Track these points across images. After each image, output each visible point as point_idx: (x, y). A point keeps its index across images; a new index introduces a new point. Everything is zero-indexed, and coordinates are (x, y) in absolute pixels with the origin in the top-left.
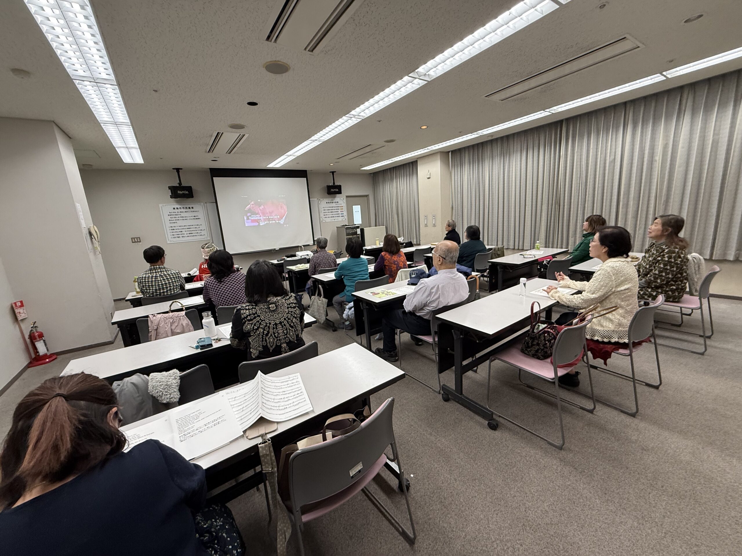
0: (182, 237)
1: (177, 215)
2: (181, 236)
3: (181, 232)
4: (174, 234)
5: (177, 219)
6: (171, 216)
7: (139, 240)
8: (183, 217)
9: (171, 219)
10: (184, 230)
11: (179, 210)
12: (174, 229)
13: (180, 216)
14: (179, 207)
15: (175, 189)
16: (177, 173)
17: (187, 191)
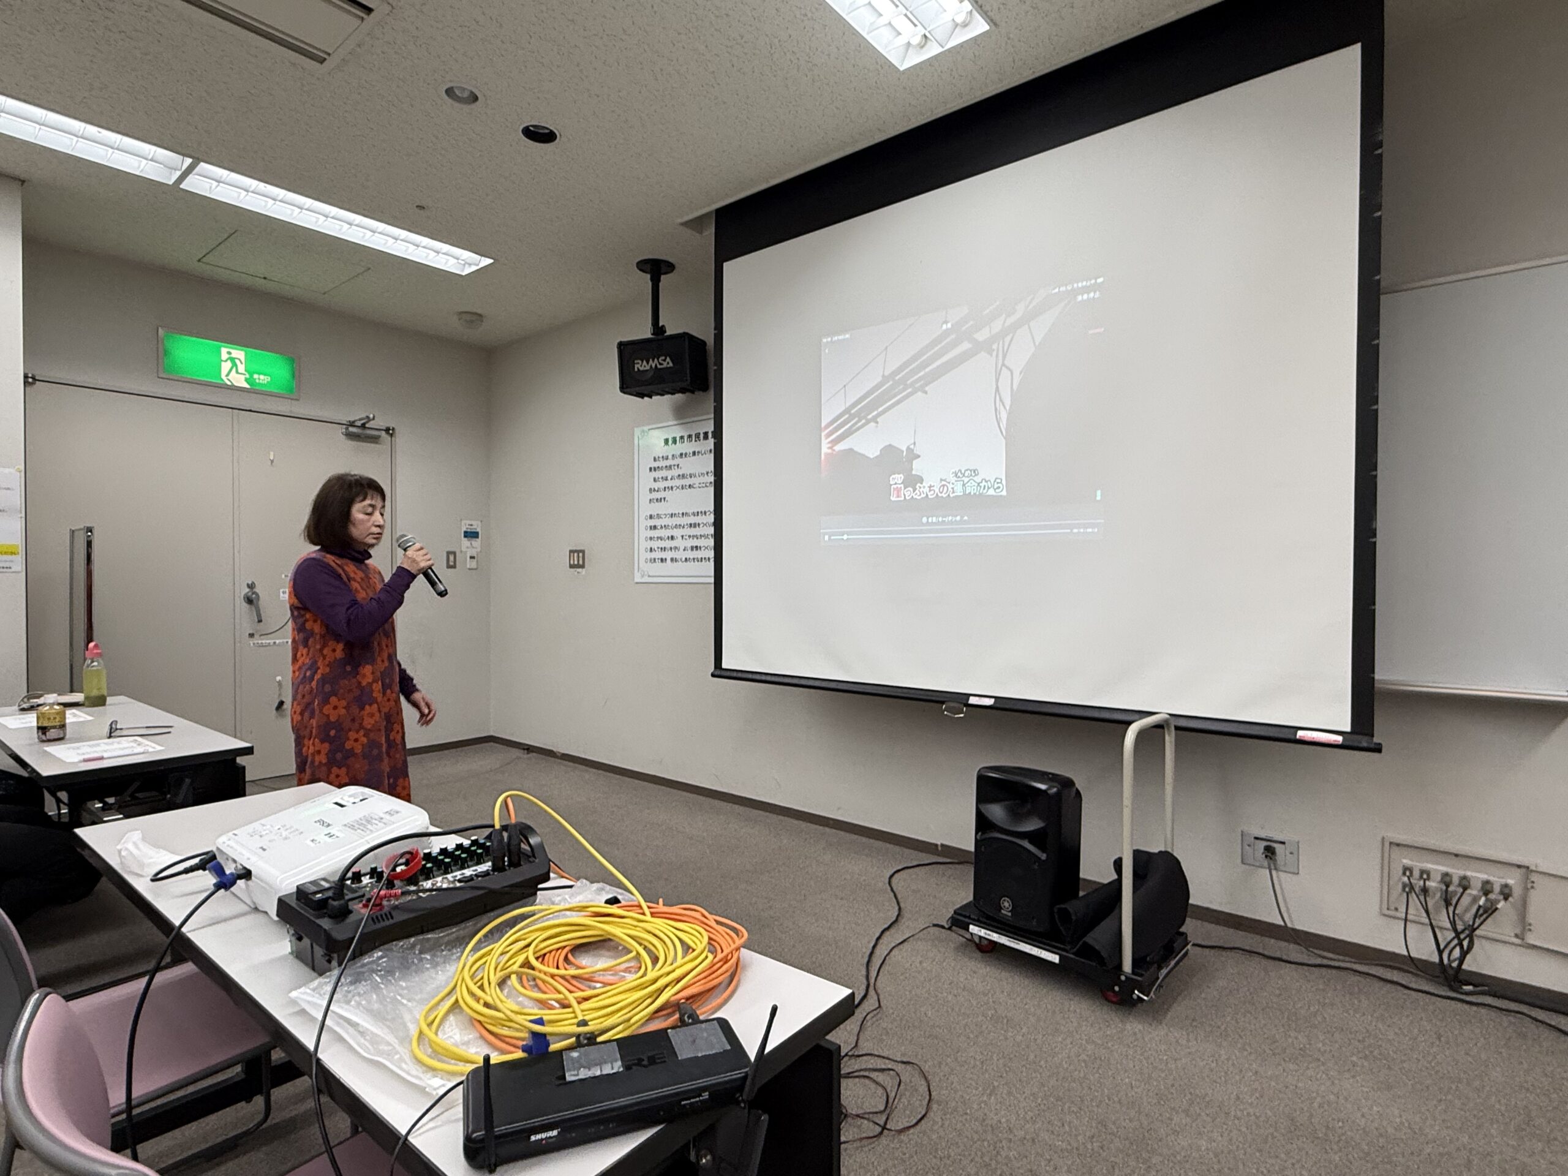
0: (672, 560)
1: (669, 468)
2: (668, 555)
3: (672, 538)
4: (655, 544)
5: (669, 484)
6: (658, 474)
7: (581, 562)
8: (683, 476)
9: (656, 486)
10: (677, 533)
11: (680, 448)
12: (655, 527)
13: (675, 472)
14: (678, 432)
15: (628, 352)
16: (650, 283)
17: (668, 359)
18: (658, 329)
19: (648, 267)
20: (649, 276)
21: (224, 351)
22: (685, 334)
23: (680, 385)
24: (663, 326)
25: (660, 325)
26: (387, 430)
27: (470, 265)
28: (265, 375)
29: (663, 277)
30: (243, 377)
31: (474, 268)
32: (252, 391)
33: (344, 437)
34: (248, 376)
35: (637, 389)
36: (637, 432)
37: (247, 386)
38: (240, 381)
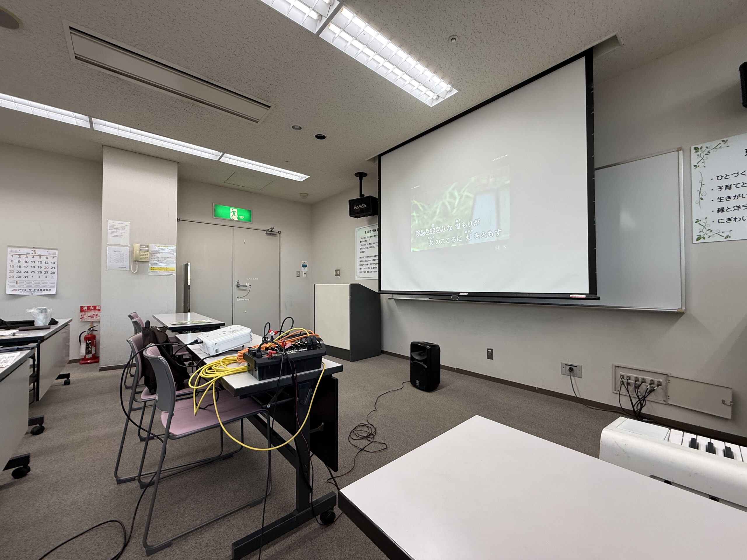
0: (367, 272)
1: (366, 241)
2: (366, 270)
3: (367, 264)
4: (362, 267)
5: (366, 246)
6: (363, 243)
7: (339, 274)
8: (371, 244)
9: (362, 247)
10: (369, 263)
11: (370, 234)
12: (362, 261)
13: (368, 242)
14: (369, 229)
15: (352, 203)
16: (359, 180)
17: (365, 205)
18: (362, 195)
19: (358, 175)
20: (358, 178)
21: (231, 209)
22: (370, 196)
23: (368, 213)
24: (364, 194)
25: (363, 194)
26: (279, 232)
27: (303, 178)
28: (243, 216)
29: (363, 178)
30: (236, 217)
31: (304, 179)
32: (239, 221)
33: (265, 234)
34: (238, 217)
35: (355, 215)
36: (356, 229)
37: (237, 220)
38: (235, 218)
